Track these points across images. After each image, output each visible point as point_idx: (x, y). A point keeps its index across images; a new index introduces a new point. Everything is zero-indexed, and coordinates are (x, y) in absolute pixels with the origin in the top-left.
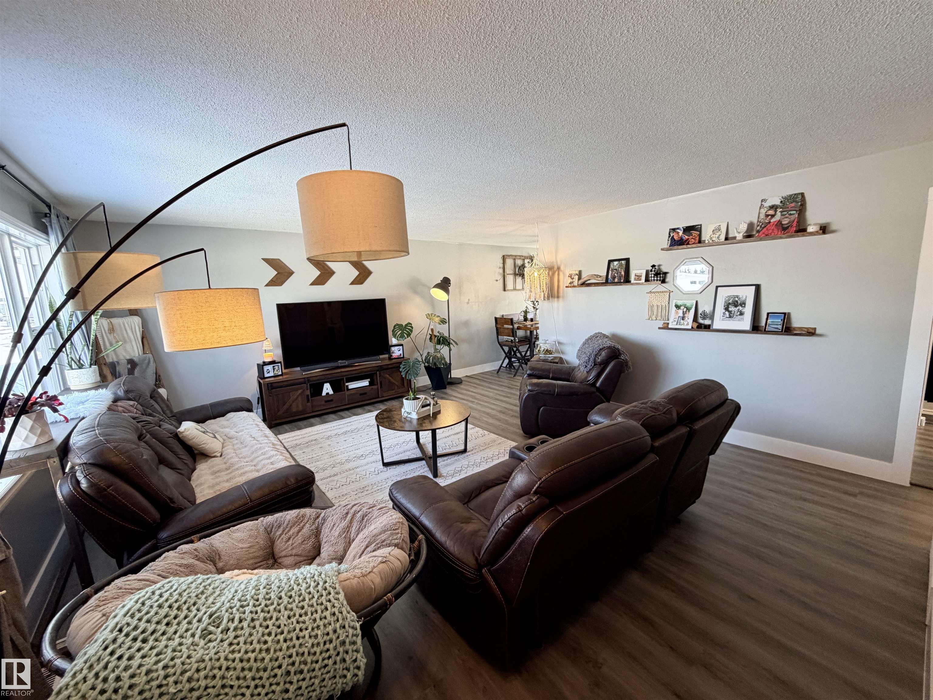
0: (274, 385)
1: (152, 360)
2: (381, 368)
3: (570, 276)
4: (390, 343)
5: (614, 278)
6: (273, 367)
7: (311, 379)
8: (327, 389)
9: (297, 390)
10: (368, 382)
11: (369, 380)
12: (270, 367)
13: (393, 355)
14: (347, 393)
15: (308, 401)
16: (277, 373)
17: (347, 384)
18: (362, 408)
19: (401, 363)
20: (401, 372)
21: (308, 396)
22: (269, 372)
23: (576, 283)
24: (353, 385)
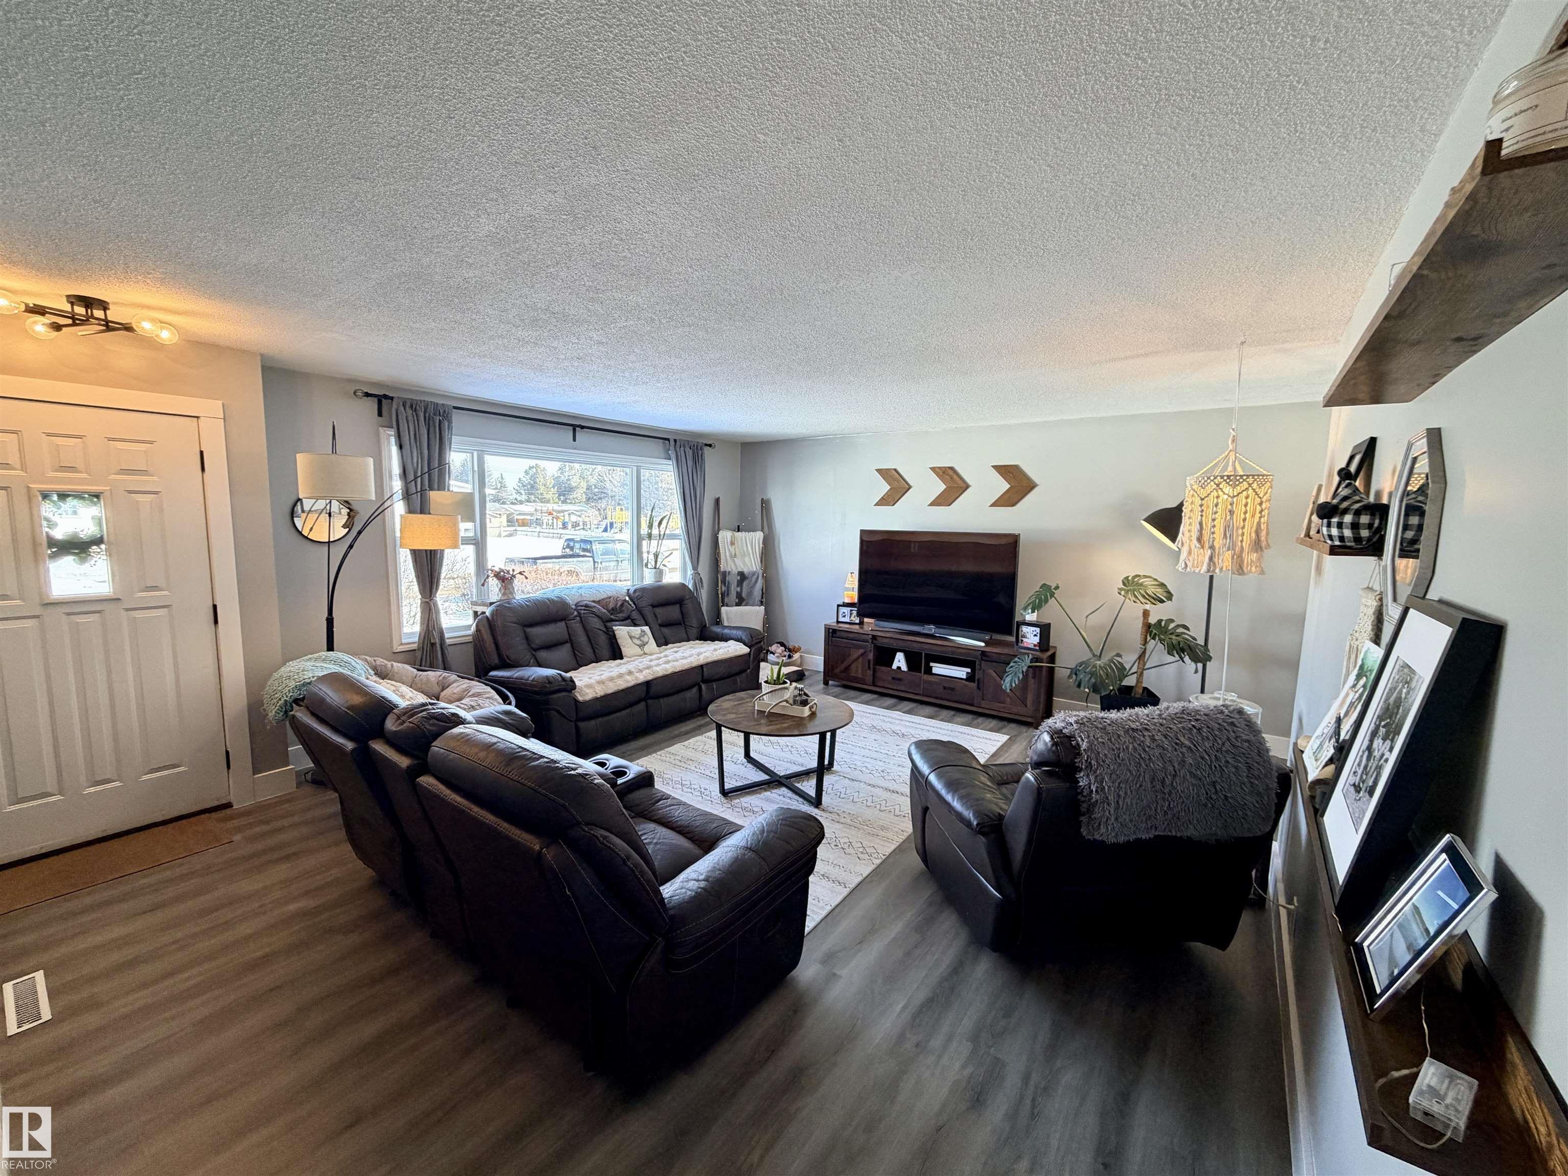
0: (837, 633)
1: (761, 576)
2: (983, 657)
4: (1018, 617)
6: (851, 611)
7: (882, 640)
8: (900, 661)
9: (861, 647)
10: (965, 674)
11: (969, 670)
12: (846, 610)
13: (1025, 640)
14: (926, 677)
15: (870, 668)
16: (854, 619)
17: (932, 664)
21: (869, 661)
22: (844, 616)
24: (939, 669)
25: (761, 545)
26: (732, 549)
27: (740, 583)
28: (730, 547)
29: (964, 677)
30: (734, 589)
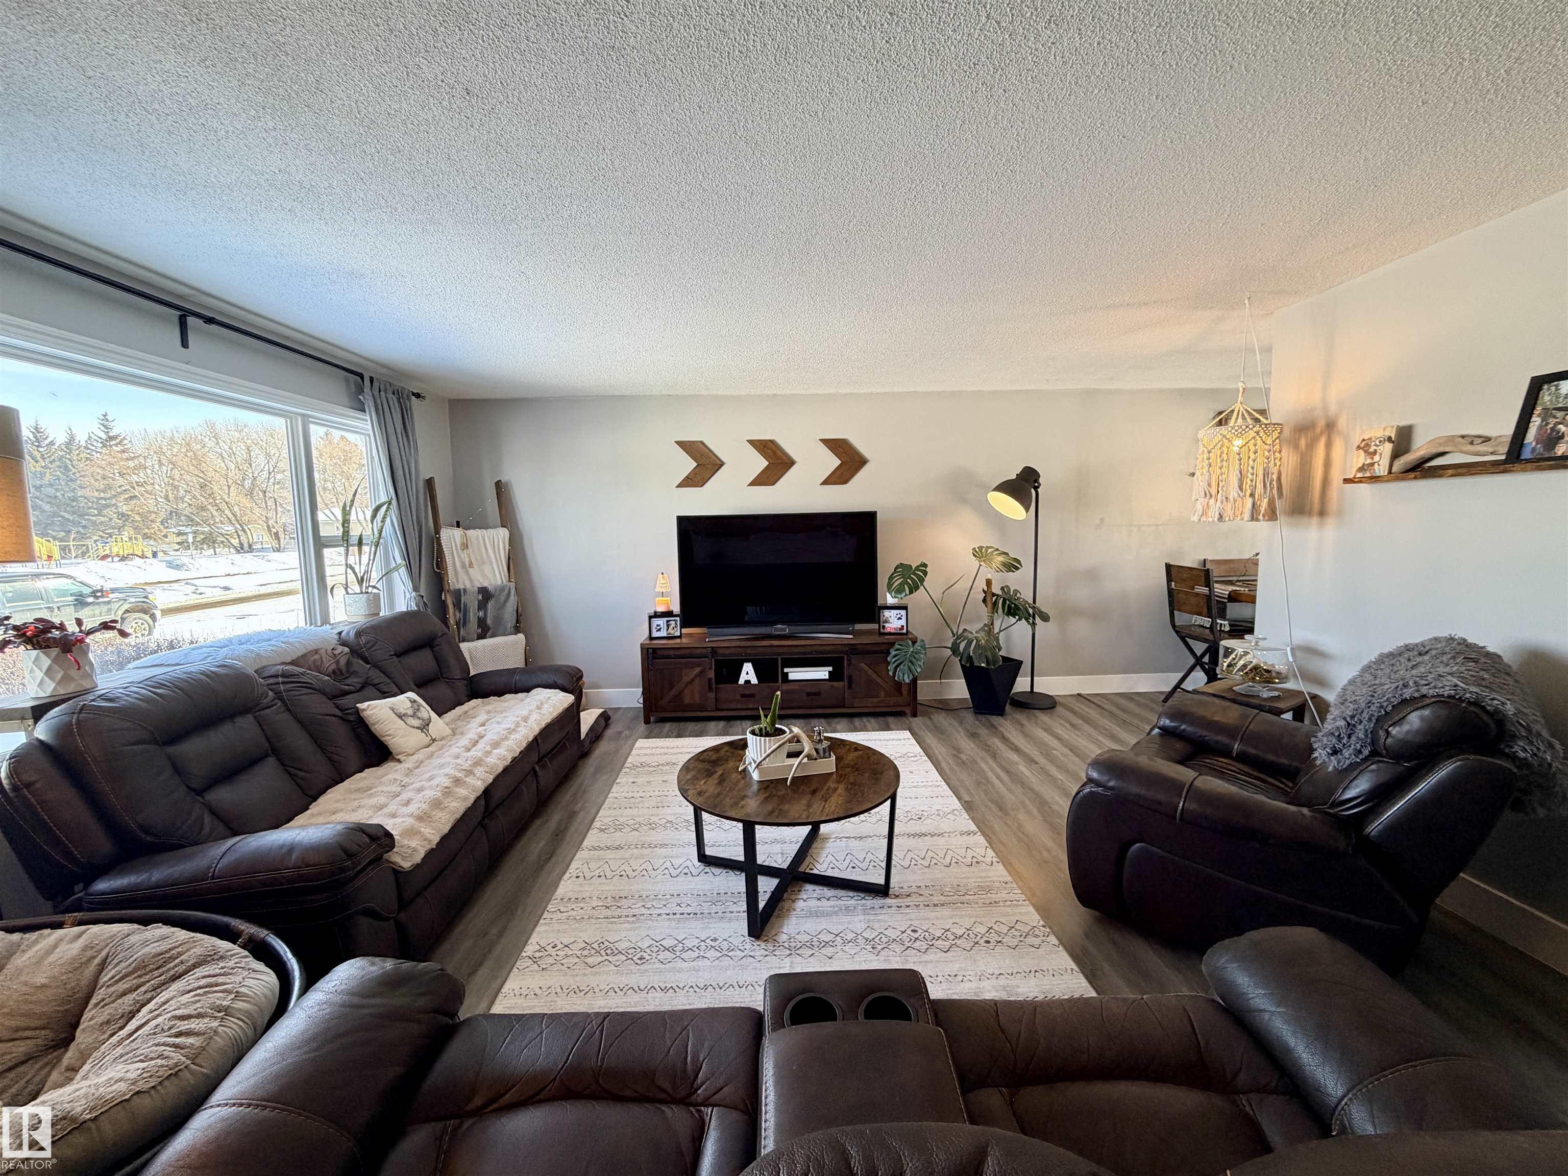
1: (513, 591)
5: (1552, 442)
6: (668, 621)
7: (720, 651)
8: (748, 673)
9: (694, 666)
10: (827, 674)
11: (830, 669)
12: (661, 622)
13: (887, 625)
14: (784, 687)
15: (710, 689)
16: (672, 632)
17: (786, 670)
18: (805, 720)
21: (710, 680)
22: (659, 630)
24: (796, 674)
25: (507, 547)
26: (464, 555)
27: (482, 605)
28: (460, 551)
29: (827, 677)
30: (473, 615)
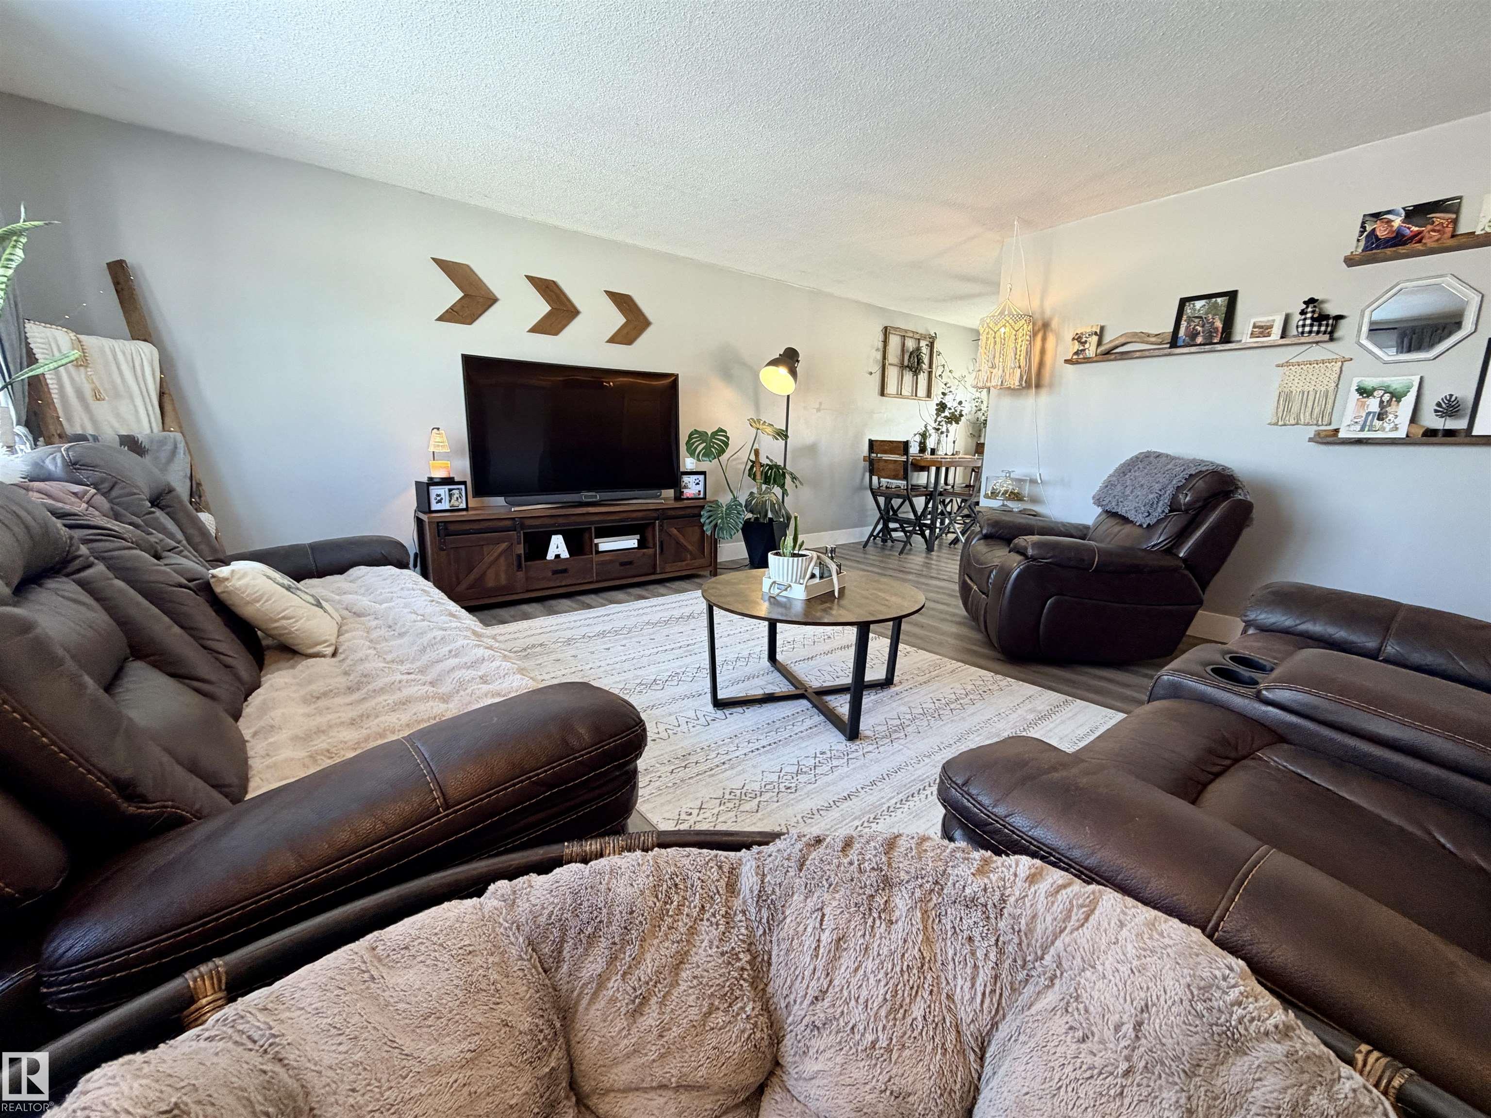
0: (452, 528)
1: (181, 446)
2: (663, 515)
3: (1078, 338)
4: (682, 469)
5: (1194, 335)
6: (450, 490)
7: (528, 522)
8: (558, 547)
9: (499, 542)
10: (636, 542)
11: (638, 537)
12: (443, 491)
13: (685, 491)
14: (596, 558)
15: (519, 567)
16: (456, 504)
17: (596, 541)
18: (624, 591)
19: (703, 507)
20: (703, 525)
21: (519, 556)
22: (440, 501)
23: (1091, 351)
24: (607, 545)
25: (158, 374)
